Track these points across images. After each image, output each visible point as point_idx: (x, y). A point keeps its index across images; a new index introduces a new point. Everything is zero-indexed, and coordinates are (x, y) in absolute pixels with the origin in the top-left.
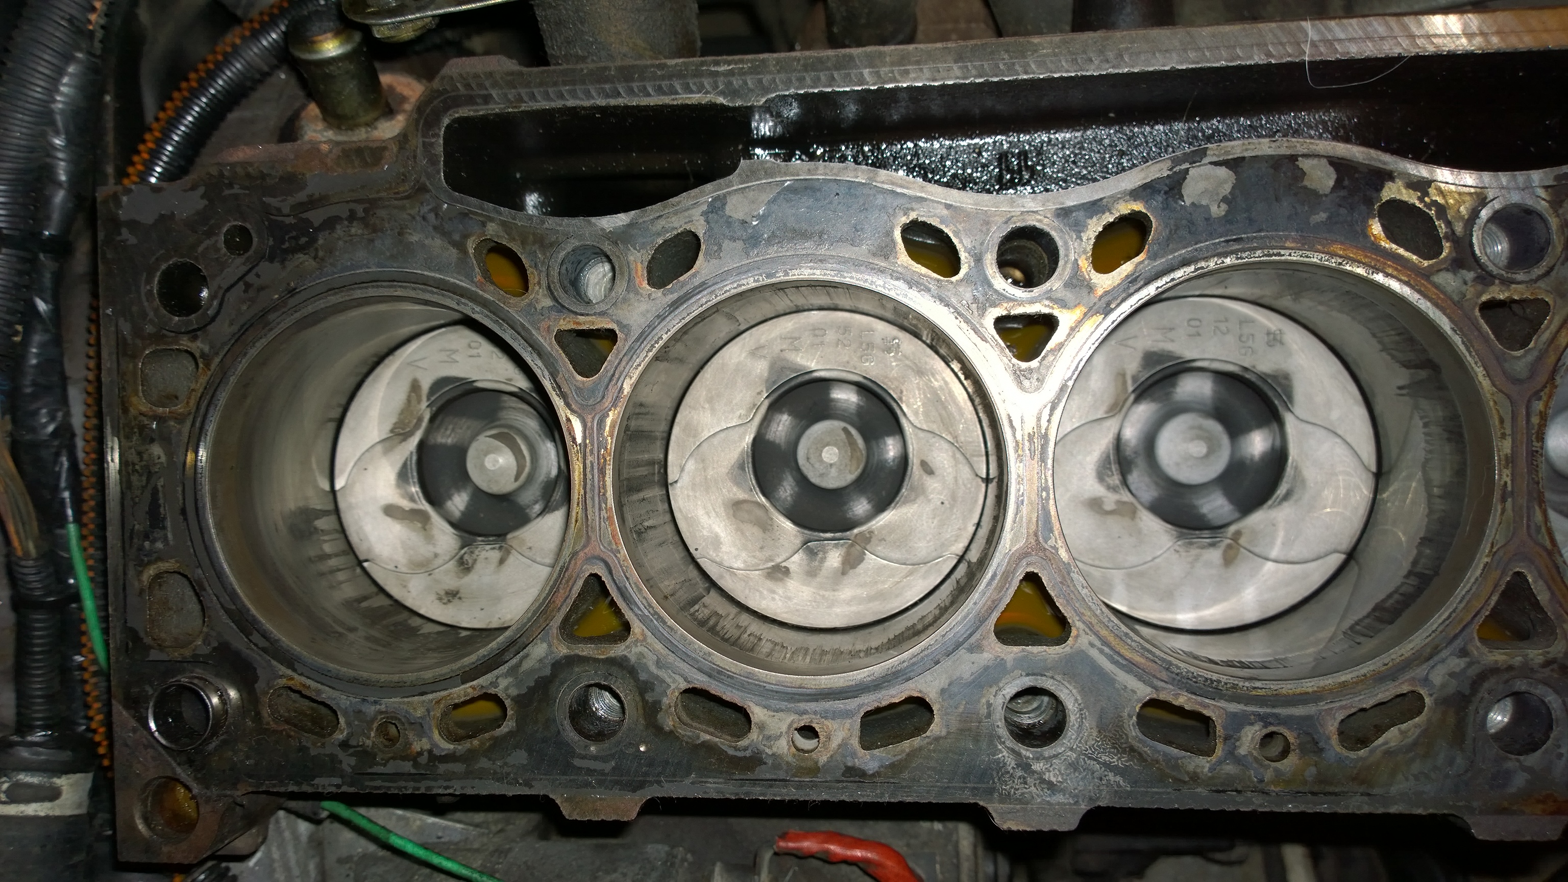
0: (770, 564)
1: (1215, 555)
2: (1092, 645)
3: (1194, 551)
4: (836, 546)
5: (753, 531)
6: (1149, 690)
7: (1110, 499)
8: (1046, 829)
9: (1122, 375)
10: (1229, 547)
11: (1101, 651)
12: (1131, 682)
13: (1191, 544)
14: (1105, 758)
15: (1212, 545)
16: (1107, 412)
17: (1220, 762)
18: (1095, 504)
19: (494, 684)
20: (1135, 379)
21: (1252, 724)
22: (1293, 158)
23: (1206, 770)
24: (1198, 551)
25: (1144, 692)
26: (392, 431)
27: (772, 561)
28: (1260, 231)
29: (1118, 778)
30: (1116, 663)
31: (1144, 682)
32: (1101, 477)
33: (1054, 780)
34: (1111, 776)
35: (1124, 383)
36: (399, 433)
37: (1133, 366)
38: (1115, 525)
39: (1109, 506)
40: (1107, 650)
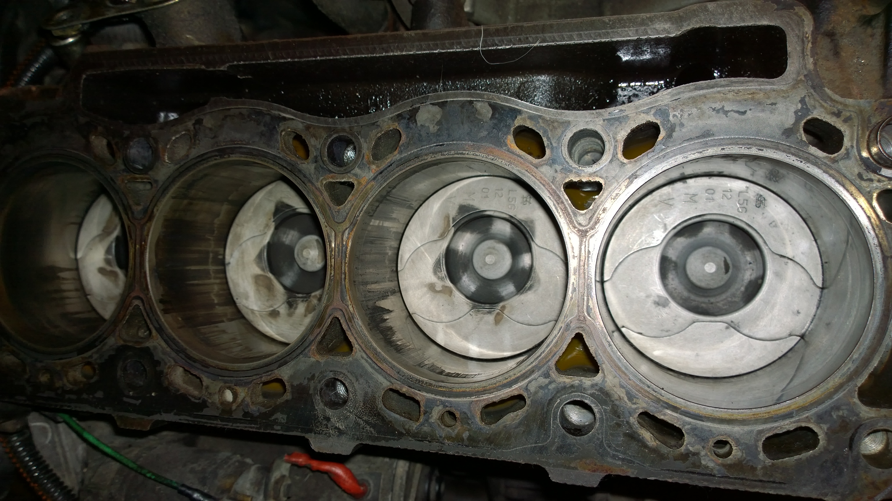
0: (271, 309)
1: (491, 318)
2: (363, 358)
3: (480, 315)
4: (303, 301)
5: (264, 291)
6: (389, 383)
7: (439, 284)
8: (336, 453)
9: (447, 217)
10: (498, 314)
11: (367, 361)
12: (380, 378)
13: (479, 311)
14: (365, 418)
15: (489, 313)
16: (439, 237)
17: (422, 424)
18: (431, 287)
19: (91, 357)
20: (454, 220)
21: (438, 406)
22: (471, 102)
23: (414, 428)
24: (482, 315)
25: (386, 384)
26: (103, 230)
27: (272, 307)
28: (453, 141)
29: (372, 429)
30: (373, 368)
31: (387, 380)
32: (435, 272)
33: (340, 427)
34: (368, 428)
35: (449, 221)
36: (106, 232)
37: (453, 212)
38: (442, 299)
39: (439, 288)
40: (369, 361)
